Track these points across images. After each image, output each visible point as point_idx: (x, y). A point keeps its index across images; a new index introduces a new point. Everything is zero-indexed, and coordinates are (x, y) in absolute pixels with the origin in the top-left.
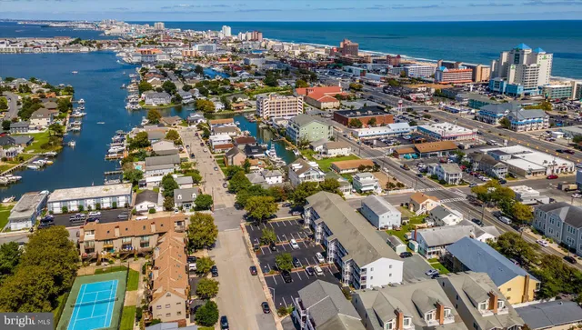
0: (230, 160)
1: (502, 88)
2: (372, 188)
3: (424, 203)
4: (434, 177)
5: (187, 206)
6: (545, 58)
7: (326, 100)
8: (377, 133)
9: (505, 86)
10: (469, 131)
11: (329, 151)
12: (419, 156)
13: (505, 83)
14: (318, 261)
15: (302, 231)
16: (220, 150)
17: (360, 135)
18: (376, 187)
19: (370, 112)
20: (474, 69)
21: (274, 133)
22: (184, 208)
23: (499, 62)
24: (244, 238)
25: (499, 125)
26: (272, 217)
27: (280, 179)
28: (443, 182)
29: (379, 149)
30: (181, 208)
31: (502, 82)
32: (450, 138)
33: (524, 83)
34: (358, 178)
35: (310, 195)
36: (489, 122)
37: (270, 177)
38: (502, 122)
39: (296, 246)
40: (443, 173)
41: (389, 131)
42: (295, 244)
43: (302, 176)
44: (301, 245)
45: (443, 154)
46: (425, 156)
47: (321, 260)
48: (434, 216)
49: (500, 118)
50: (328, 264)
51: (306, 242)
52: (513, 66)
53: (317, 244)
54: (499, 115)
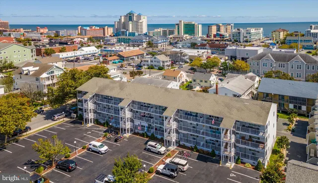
1: (126, 35)
3: (179, 75)
4: (151, 67)
6: (144, 18)
8: (74, 55)
9: (128, 34)
10: (137, 48)
12: (123, 60)
13: (128, 32)
14: (159, 153)
15: (87, 130)
17: (61, 57)
18: (121, 78)
20: (104, 29)
25: (146, 46)
26: (21, 132)
28: (160, 69)
31: (126, 32)
33: (138, 31)
38: (148, 44)
39: (105, 148)
40: (159, 62)
41: (83, 53)
42: (102, 146)
43: (45, 75)
44: (110, 146)
45: (138, 58)
46: (127, 60)
47: (162, 149)
48: (198, 81)
49: (145, 42)
50: (173, 152)
51: (109, 139)
52: (130, 22)
53: (127, 135)
54: (144, 40)
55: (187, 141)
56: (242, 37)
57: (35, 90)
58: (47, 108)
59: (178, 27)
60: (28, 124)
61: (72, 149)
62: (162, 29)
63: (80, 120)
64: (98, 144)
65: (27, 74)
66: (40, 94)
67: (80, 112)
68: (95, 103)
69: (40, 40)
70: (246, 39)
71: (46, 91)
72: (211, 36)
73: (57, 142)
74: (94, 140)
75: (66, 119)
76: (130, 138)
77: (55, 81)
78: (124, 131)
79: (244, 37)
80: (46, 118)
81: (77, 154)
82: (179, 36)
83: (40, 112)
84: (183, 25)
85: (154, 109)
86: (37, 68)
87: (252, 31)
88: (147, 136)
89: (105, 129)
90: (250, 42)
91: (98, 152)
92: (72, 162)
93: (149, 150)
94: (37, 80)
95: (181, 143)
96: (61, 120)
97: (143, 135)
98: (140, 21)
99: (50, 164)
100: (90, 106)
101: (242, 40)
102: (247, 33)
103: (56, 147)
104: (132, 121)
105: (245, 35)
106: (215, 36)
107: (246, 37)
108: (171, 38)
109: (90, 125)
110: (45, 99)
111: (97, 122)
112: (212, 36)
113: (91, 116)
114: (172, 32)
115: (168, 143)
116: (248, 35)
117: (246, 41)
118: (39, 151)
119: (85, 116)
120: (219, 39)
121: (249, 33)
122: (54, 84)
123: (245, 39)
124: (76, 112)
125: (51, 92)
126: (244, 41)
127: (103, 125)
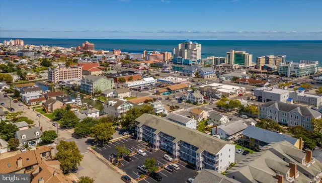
0: (49, 108)
1: (182, 61)
2: (162, 111)
3: (201, 113)
4: (188, 102)
5: (31, 143)
6: (199, 46)
7: (94, 70)
8: (138, 84)
9: (183, 60)
10: (185, 80)
11: (119, 95)
12: (171, 92)
13: (183, 59)
14: (169, 161)
15: (138, 143)
16: (34, 103)
17: (129, 86)
18: (164, 110)
19: (127, 74)
20: (164, 54)
21: (68, 90)
22: (30, 146)
23: (177, 49)
24: (97, 157)
25: (194, 76)
26: (109, 139)
27: (98, 114)
28: (195, 104)
29: (144, 92)
30: (26, 146)
31: (182, 59)
32: (177, 83)
33: (191, 58)
34: (153, 105)
35: (137, 117)
36: (189, 76)
37: (91, 113)
38: (196, 75)
39: (145, 154)
40: (194, 98)
41: (144, 83)
42: (143, 153)
43: (119, 107)
44: (147, 153)
45: (182, 91)
46: (174, 93)
47: (171, 159)
48: (212, 120)
49: (193, 73)
50: (176, 161)
51: (148, 150)
52: (186, 50)
53: (157, 149)
54: (193, 71)
55: (184, 157)
56: (289, 72)
57: (115, 116)
58: (120, 127)
59: (229, 56)
60: (112, 136)
61: (131, 152)
62: (214, 57)
63: (136, 137)
64: (142, 151)
65: (110, 105)
66: (117, 119)
67: (136, 133)
68: (143, 129)
69: (115, 64)
70: (294, 73)
71: (120, 116)
72: (259, 67)
73: (124, 147)
74: (141, 149)
75: (129, 136)
76: (158, 151)
77: (125, 111)
78: (155, 147)
79: (291, 72)
80: (119, 134)
81: (133, 154)
82: (229, 65)
83: (117, 129)
84: (233, 54)
85: (170, 138)
86: (116, 102)
87: (300, 67)
88: (166, 152)
89: (147, 144)
90: (298, 77)
91: (142, 155)
92: (130, 157)
93: (164, 158)
94: (116, 109)
95: (181, 158)
96: (127, 135)
97: (164, 150)
98: (195, 49)
99: (121, 156)
100: (141, 130)
101: (289, 75)
102: (295, 68)
103: (124, 149)
104: (160, 142)
105: (293, 70)
106: (263, 68)
107: (294, 72)
108: (221, 67)
109: (140, 141)
110: (119, 121)
111: (143, 139)
112: (261, 67)
113: (141, 136)
114: (222, 61)
115: (174, 157)
116: (296, 70)
117: (294, 76)
118: (117, 150)
119: (138, 136)
120: (266, 71)
121: (297, 68)
122: (124, 113)
123: (292, 74)
124: (134, 132)
125: (122, 118)
126: (290, 76)
127: (146, 142)
